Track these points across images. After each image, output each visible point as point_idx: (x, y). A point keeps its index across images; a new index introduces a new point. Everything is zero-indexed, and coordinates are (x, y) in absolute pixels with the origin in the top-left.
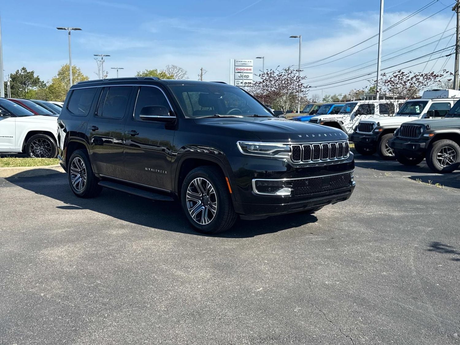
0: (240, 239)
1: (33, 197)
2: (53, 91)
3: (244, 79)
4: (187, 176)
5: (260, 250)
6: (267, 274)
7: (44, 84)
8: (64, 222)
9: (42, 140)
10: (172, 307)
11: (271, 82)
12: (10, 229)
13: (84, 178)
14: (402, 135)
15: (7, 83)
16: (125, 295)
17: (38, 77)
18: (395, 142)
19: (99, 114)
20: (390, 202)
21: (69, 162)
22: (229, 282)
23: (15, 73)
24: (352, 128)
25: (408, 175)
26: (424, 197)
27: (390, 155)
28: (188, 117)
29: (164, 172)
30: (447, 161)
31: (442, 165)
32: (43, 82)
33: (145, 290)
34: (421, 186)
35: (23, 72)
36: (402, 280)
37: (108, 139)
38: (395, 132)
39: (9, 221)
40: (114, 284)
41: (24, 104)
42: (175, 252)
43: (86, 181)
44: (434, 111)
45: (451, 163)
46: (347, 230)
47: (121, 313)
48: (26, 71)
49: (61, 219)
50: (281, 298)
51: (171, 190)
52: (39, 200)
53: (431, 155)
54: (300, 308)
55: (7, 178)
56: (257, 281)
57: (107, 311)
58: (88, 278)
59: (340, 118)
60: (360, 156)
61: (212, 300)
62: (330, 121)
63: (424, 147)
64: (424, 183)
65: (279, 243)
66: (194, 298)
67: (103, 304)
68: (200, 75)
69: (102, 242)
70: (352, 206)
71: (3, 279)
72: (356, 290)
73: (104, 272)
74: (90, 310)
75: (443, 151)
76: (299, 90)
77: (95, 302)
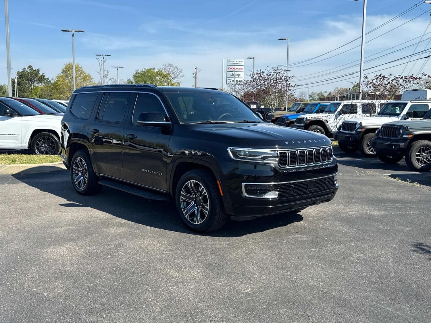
0: (230, 238)
1: (38, 194)
2: (57, 87)
3: (236, 78)
4: (181, 178)
5: (249, 249)
6: (255, 274)
7: (49, 81)
8: (66, 220)
9: (46, 137)
10: (166, 307)
11: (261, 82)
12: (16, 227)
13: (86, 177)
14: (383, 135)
15: (14, 80)
16: (122, 295)
17: (44, 75)
18: (376, 141)
19: (100, 118)
20: (371, 201)
21: (72, 162)
22: (220, 283)
23: (22, 71)
24: (336, 126)
25: (388, 174)
26: (403, 196)
27: (372, 153)
28: (183, 123)
29: (160, 174)
30: (425, 160)
31: (420, 164)
32: (48, 79)
33: (141, 291)
34: (401, 184)
35: (30, 70)
36: (381, 281)
37: (107, 140)
38: (376, 132)
39: (15, 219)
40: (112, 284)
41: (30, 103)
42: (169, 251)
43: (87, 180)
44: (412, 112)
45: (428, 162)
46: (331, 230)
47: (118, 314)
48: (32, 68)
49: (64, 217)
50: (268, 299)
51: (166, 190)
52: (43, 197)
53: (410, 154)
54: (286, 310)
55: (13, 174)
56: (246, 282)
57: (106, 312)
58: (88, 278)
59: (325, 117)
60: (343, 153)
61: (203, 301)
62: (315, 119)
63: (403, 147)
64: (403, 182)
65: (267, 243)
66: (186, 299)
67: (102, 304)
68: (194, 73)
69: (102, 240)
70: (336, 204)
71: (9, 278)
72: (338, 291)
73: (103, 272)
74: (89, 311)
75: (421, 151)
76: (287, 89)
77: (94, 302)
